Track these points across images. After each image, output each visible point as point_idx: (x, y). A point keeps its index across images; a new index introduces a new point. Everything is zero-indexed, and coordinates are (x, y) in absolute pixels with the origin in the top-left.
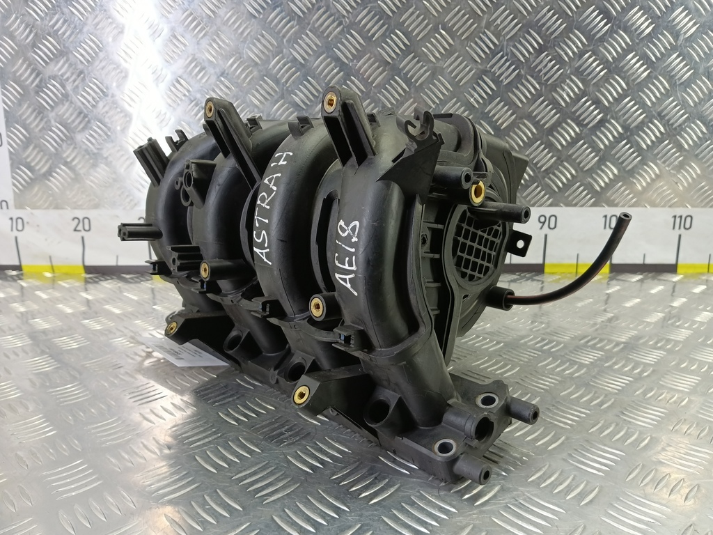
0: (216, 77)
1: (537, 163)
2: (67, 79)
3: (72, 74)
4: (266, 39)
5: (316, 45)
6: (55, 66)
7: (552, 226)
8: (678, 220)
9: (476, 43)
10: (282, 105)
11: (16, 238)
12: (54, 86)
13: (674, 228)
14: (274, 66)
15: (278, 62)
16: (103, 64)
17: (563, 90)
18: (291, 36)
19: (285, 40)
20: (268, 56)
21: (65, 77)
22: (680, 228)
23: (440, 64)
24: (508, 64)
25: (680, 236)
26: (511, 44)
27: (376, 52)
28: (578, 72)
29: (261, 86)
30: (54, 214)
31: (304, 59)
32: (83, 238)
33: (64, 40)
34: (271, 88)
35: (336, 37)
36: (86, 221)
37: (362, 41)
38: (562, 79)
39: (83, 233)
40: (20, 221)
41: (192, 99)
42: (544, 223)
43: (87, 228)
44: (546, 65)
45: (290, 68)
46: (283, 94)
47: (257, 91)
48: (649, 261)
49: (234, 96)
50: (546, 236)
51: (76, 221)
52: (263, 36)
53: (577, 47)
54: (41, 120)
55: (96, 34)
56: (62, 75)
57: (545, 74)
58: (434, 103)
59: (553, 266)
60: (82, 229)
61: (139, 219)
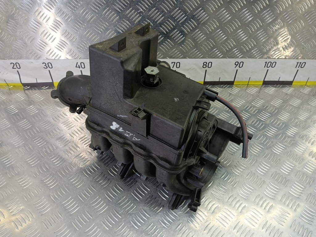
7: (241, 66)
8: (299, 64)
10: (108, 11)
13: (296, 67)
17: (258, 4)
22: (299, 67)
25: (298, 70)
30: (1, 62)
32: (18, 71)
36: (17, 64)
42: (237, 65)
43: (19, 67)
46: (108, 5)
48: (281, 80)
50: (237, 70)
51: (12, 64)
58: (190, 10)
59: (238, 82)
60: (16, 68)
61: (43, 63)
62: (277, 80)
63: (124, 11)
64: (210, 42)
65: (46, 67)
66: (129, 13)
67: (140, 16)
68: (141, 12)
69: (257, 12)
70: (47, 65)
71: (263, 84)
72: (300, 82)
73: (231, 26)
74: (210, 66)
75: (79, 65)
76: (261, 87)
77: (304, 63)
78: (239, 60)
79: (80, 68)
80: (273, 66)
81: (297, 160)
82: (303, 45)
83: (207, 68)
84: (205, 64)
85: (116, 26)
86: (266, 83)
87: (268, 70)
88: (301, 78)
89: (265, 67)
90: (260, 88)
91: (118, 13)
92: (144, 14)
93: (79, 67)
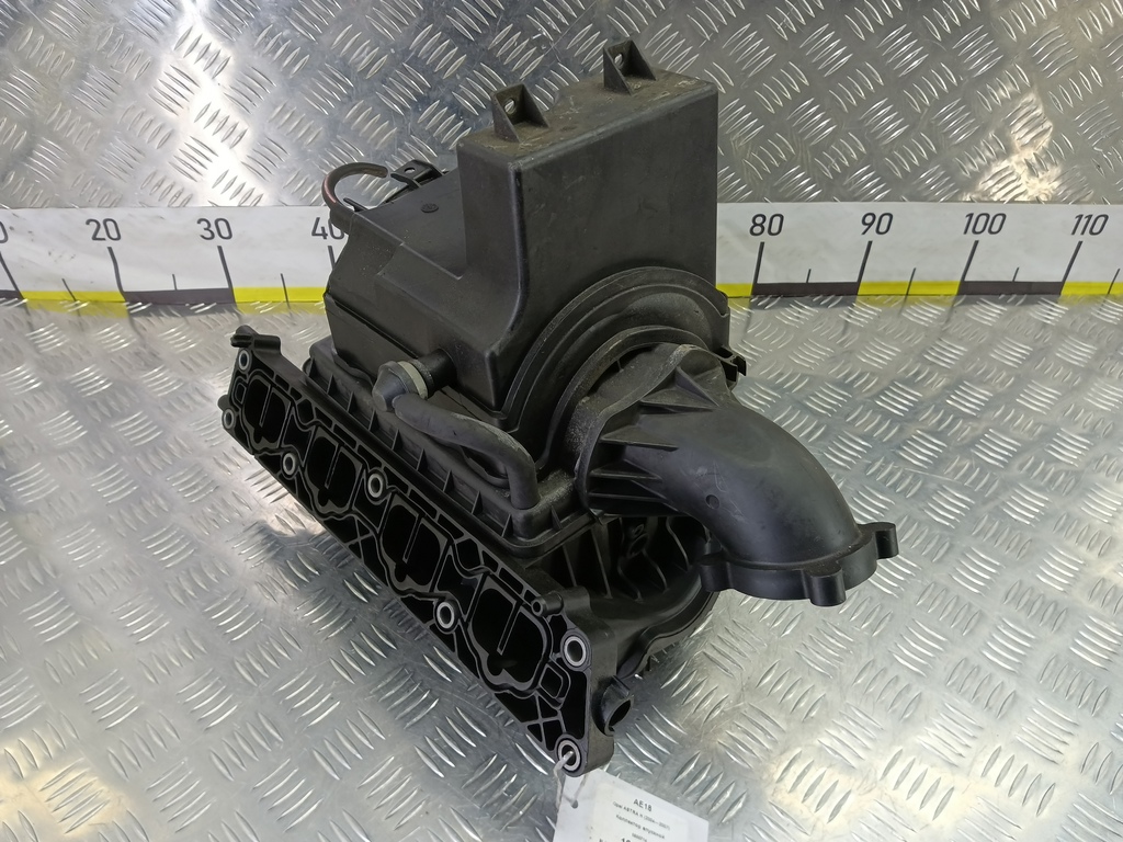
7: (883, 229)
8: (1084, 221)
10: (431, 35)
13: (1074, 233)
22: (1083, 233)
25: (1080, 243)
30: (52, 216)
32: (110, 249)
36: (110, 224)
39: (109, 243)
41: (264, 25)
42: (870, 225)
43: (114, 235)
46: (430, 15)
48: (1021, 278)
50: (870, 243)
51: (94, 224)
58: (710, 31)
59: (873, 285)
60: (106, 237)
61: (199, 222)
62: (1008, 278)
63: (485, 36)
64: (779, 142)
65: (208, 235)
66: (501, 45)
67: (539, 52)
68: (543, 39)
69: (939, 38)
70: (213, 228)
71: (960, 293)
72: (1088, 285)
73: (850, 87)
74: (775, 229)
75: (323, 229)
76: (955, 301)
77: (1103, 219)
78: (878, 208)
79: (325, 238)
80: (995, 229)
81: (1093, 543)
82: (1098, 155)
83: (765, 237)
84: (759, 220)
85: (457, 89)
86: (971, 291)
87: (977, 243)
88: (1090, 273)
89: (966, 232)
90: (949, 307)
91: (462, 44)
92: (553, 45)
93: (325, 235)
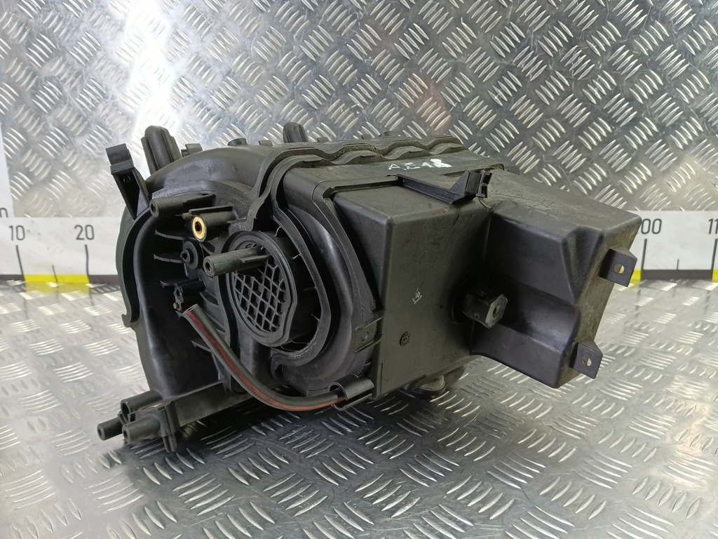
0: (221, 76)
1: (565, 165)
2: (65, 80)
3: (70, 75)
4: (274, 35)
5: (328, 40)
6: (51, 67)
8: (715, 224)
9: (501, 37)
10: (293, 106)
11: (17, 247)
12: (51, 88)
13: (710, 232)
14: (284, 65)
15: (288, 60)
16: (102, 63)
17: (595, 86)
18: (301, 32)
19: (295, 36)
20: (277, 54)
21: (62, 79)
22: (716, 232)
23: (462, 60)
24: (535, 58)
26: (539, 37)
27: (393, 47)
28: (611, 67)
29: (270, 85)
30: (55, 222)
31: (316, 56)
32: (86, 246)
33: (59, 39)
34: (281, 87)
35: (349, 31)
36: (89, 229)
37: (377, 37)
38: (593, 75)
39: (86, 242)
40: (20, 229)
41: (197, 100)
43: (90, 236)
44: (577, 60)
45: (300, 66)
46: (293, 94)
47: (266, 90)
48: (682, 267)
49: (241, 96)
51: (79, 229)
52: (271, 32)
53: (610, 40)
54: (39, 124)
55: (93, 32)
56: (59, 77)
57: (575, 69)
58: (455, 101)
60: (85, 237)
62: (673, 267)
63: (324, 106)
66: (333, 111)
67: (356, 115)
68: (357, 108)
69: (595, 102)
71: (643, 280)
73: (545, 134)
80: (656, 230)
86: (650, 276)
87: (646, 241)
91: (311, 111)
92: (363, 111)
